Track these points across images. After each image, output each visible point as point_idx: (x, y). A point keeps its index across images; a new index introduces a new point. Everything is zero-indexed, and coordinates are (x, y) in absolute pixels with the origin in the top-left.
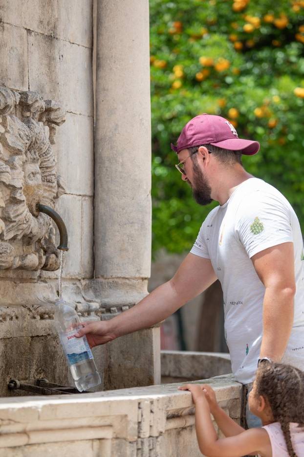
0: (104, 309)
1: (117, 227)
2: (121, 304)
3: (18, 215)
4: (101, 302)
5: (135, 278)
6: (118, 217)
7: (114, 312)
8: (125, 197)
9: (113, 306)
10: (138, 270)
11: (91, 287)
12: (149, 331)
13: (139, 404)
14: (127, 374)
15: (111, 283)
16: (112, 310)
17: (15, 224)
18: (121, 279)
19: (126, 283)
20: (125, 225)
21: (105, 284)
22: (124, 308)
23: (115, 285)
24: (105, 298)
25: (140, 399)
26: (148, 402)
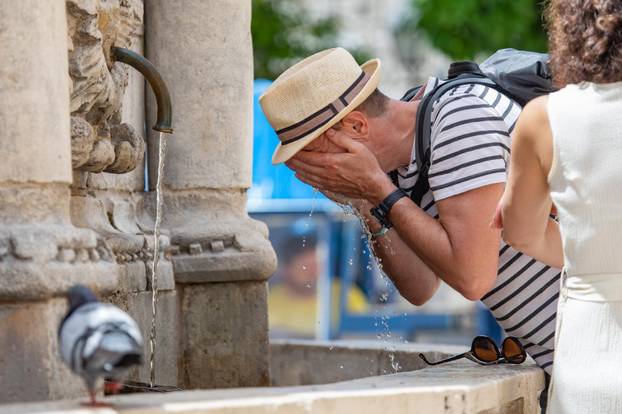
0: (177, 248)
1: (195, 94)
2: (209, 238)
3: (91, 67)
4: (172, 233)
5: (230, 189)
6: (197, 74)
7: (197, 251)
8: (210, 36)
9: (195, 241)
10: (235, 174)
11: (145, 207)
12: (261, 286)
13: (446, 399)
14: (219, 367)
15: (185, 198)
16: (194, 249)
17: (84, 83)
18: (205, 192)
19: (214, 197)
20: (212, 88)
21: (174, 200)
22: (215, 245)
23: (194, 202)
24: (177, 226)
25: (448, 391)
26: (458, 397)
